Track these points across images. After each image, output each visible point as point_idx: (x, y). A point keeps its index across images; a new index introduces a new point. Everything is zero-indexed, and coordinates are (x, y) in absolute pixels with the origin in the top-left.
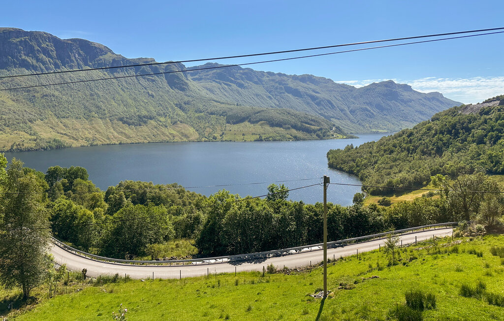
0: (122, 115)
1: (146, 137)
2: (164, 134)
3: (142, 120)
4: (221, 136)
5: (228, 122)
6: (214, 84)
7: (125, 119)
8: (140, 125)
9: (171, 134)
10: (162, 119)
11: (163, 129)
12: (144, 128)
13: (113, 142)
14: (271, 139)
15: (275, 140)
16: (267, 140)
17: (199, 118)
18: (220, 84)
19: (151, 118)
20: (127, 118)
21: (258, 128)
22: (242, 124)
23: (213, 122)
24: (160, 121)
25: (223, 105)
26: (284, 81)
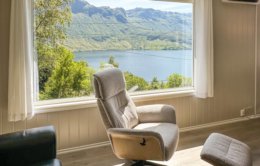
0: (94, 36)
1: (106, 47)
2: (114, 46)
3: (103, 39)
4: (144, 47)
5: (148, 40)
6: (140, 19)
7: (95, 38)
8: (102, 41)
9: (118, 46)
10: (113, 38)
11: (114, 43)
12: (104, 42)
13: (90, 50)
14: (171, 49)
15: (174, 49)
16: (169, 49)
17: (132, 37)
18: (143, 19)
19: (108, 38)
20: (96, 37)
21: (164, 43)
22: (155, 41)
23: (140, 40)
24: (112, 39)
25: (145, 30)
26: (178, 16)
